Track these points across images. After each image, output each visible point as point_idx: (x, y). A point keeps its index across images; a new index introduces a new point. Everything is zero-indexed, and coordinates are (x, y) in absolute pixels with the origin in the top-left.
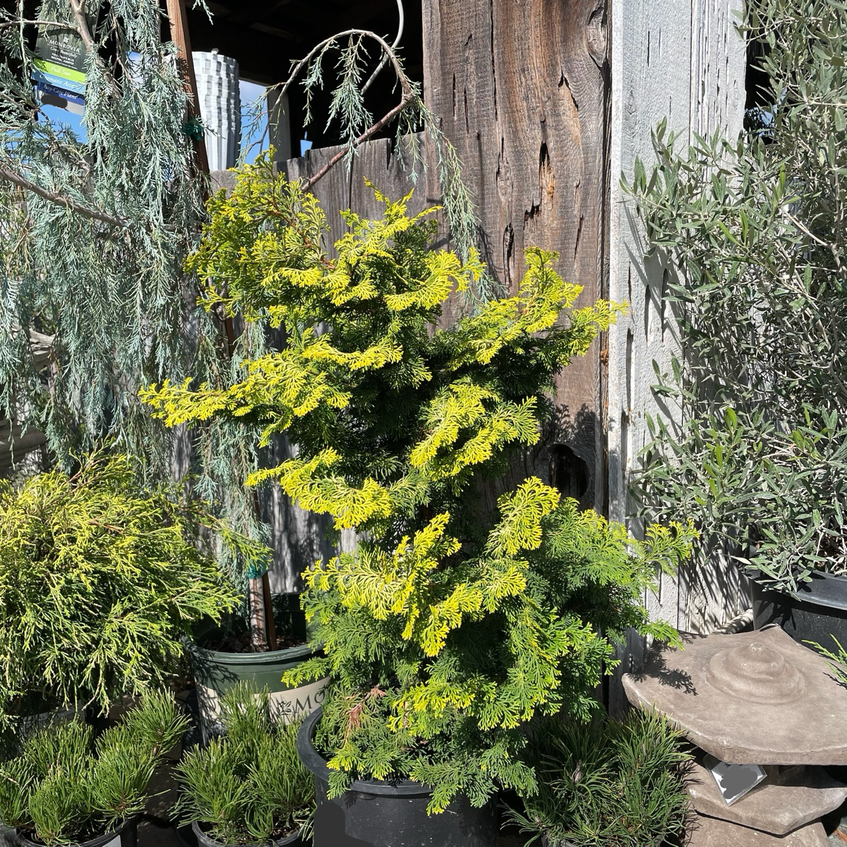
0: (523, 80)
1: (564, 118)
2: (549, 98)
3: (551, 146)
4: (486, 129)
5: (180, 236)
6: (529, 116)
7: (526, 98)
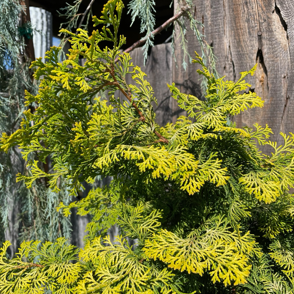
0: (246, 9)
1: (275, 33)
2: (265, 21)
3: (265, 51)
4: (217, 40)
5: (13, 101)
6: (249, 33)
7: (248, 21)
